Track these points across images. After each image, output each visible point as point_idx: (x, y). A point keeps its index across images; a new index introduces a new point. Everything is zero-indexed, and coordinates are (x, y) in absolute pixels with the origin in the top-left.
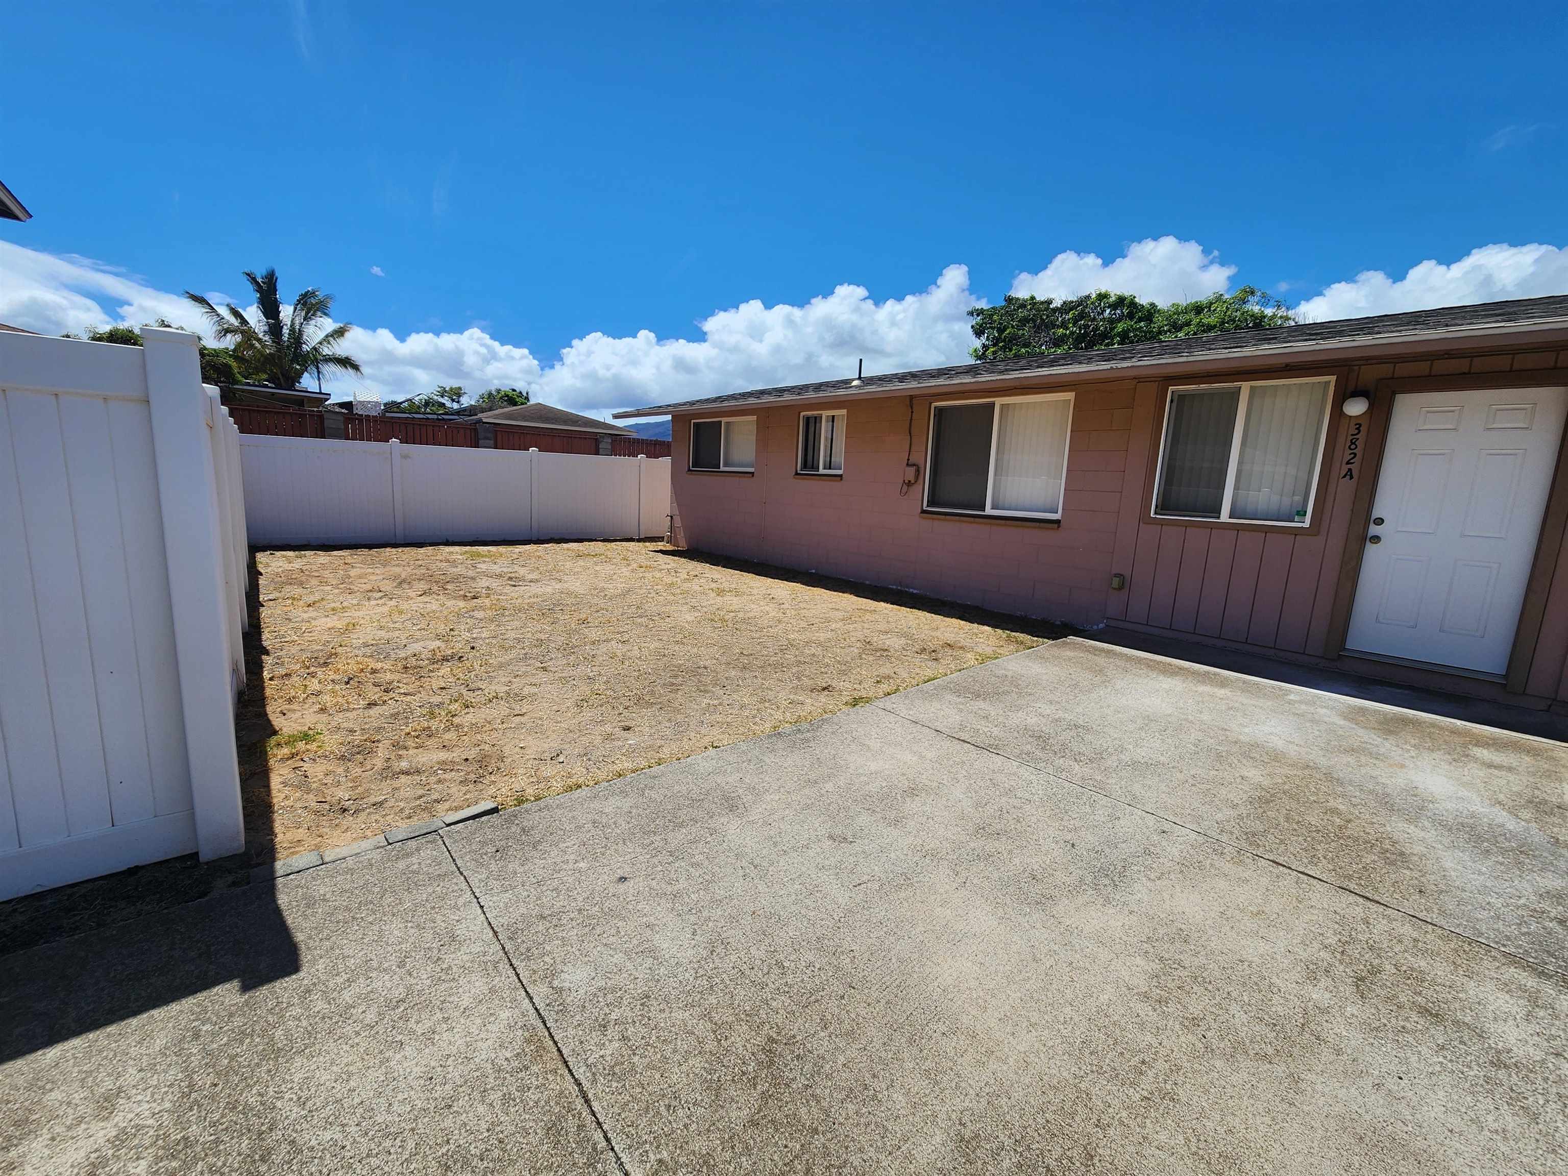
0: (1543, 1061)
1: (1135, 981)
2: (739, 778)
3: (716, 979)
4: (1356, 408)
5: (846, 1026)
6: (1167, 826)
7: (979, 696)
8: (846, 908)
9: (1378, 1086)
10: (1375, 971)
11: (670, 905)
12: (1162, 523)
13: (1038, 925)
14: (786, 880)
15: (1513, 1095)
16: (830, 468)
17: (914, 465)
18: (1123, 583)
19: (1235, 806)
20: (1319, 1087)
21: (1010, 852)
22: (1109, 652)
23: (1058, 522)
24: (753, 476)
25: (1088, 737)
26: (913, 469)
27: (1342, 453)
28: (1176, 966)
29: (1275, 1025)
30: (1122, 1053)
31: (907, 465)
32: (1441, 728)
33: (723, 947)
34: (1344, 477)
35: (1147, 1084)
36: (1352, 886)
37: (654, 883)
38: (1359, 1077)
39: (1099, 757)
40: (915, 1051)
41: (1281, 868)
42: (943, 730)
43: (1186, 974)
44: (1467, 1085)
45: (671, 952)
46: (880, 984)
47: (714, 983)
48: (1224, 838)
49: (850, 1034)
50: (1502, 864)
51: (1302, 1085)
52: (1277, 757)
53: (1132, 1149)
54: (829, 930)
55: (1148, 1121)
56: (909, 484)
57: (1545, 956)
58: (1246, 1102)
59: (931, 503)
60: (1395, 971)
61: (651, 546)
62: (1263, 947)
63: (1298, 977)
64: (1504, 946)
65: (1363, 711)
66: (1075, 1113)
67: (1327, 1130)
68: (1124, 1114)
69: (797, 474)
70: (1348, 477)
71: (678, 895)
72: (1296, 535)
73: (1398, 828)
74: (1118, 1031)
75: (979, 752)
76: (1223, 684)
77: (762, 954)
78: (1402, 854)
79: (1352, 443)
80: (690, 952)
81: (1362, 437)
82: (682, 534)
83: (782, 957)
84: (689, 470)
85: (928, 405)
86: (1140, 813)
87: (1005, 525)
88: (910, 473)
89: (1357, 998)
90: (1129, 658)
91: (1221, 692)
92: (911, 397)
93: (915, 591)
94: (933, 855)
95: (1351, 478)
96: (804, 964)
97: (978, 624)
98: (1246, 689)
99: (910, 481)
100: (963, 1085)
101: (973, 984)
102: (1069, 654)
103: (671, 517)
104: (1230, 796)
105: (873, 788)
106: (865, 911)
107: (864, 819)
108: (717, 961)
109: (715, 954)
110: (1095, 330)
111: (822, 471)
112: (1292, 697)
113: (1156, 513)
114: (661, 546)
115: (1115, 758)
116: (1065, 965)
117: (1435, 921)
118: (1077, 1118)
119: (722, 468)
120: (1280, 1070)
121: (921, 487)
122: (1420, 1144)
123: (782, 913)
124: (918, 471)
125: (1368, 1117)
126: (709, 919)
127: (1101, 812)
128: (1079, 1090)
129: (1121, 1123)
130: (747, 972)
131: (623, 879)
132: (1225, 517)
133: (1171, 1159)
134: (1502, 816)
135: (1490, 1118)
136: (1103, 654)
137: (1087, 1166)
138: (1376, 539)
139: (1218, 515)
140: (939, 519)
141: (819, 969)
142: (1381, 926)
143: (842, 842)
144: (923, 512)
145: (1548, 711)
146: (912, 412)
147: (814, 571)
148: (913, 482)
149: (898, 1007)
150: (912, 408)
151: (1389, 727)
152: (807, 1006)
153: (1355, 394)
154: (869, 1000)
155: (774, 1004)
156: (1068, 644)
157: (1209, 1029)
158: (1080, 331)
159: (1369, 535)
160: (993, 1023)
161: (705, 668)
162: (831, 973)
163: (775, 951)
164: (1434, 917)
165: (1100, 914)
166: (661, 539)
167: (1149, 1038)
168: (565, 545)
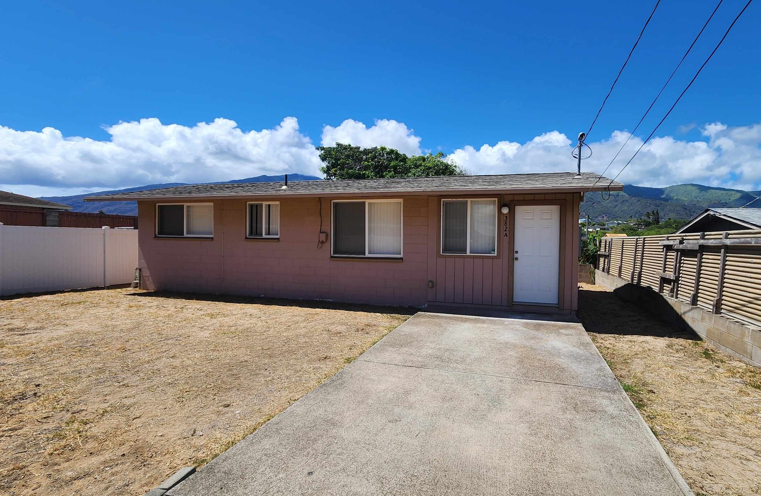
0: (620, 413)
1: (525, 431)
2: (324, 411)
3: (393, 492)
4: (505, 211)
5: (455, 484)
6: (501, 379)
7: (402, 346)
8: (420, 445)
9: (594, 434)
10: (576, 404)
11: (345, 474)
12: (446, 257)
13: (488, 426)
14: (386, 444)
15: (619, 424)
16: (269, 235)
17: (324, 232)
18: (433, 284)
19: (514, 366)
20: (583, 440)
21: (460, 404)
22: (437, 316)
23: (402, 259)
24: (212, 240)
25: (454, 353)
26: (324, 235)
27: (503, 227)
28: (532, 422)
29: (565, 429)
30: (537, 453)
31: (320, 232)
32: (549, 325)
33: (385, 479)
34: (505, 236)
35: (548, 458)
36: (558, 382)
37: (328, 469)
38: (589, 434)
39: (463, 360)
40: (482, 481)
41: (539, 382)
42: (398, 364)
43: (536, 423)
44: (610, 426)
45: (365, 491)
46: (454, 466)
47: (394, 494)
48: (518, 377)
49: (458, 486)
50: (585, 364)
51: (580, 441)
52: (515, 346)
53: (556, 477)
54: (421, 456)
55: (555, 468)
56: (323, 242)
57: (606, 387)
58: (572, 452)
59: (335, 252)
60: (580, 403)
61: (124, 291)
62: (549, 408)
63: (561, 413)
64: (597, 387)
65: (527, 323)
66: (537, 475)
67: (591, 450)
68: (548, 469)
69: (246, 238)
70: (506, 236)
71: (345, 469)
72: (493, 259)
73: (558, 360)
74: (531, 448)
75: (420, 369)
76: (483, 322)
77: (402, 475)
78: (563, 368)
79: (506, 224)
80: (373, 488)
81: (508, 221)
82: (151, 281)
83: (412, 472)
84: (156, 237)
85: (330, 202)
86: (490, 377)
87: (376, 262)
88: (323, 237)
89: (576, 413)
90: (446, 318)
91: (485, 325)
92: (320, 198)
93: (330, 300)
94: (434, 414)
95: (507, 236)
96: (422, 471)
97: (373, 313)
98: (492, 322)
99: (323, 241)
100: (504, 483)
101: (483, 452)
102: (423, 320)
103: (140, 270)
104: (511, 363)
105: (390, 395)
106: (428, 444)
107: (397, 410)
108: (387, 486)
109: (384, 484)
110: (382, 164)
111: (264, 236)
112: (506, 323)
113: (443, 253)
114: (131, 290)
115: (468, 359)
116: (504, 435)
117: (580, 385)
118: (539, 476)
119: (185, 235)
120: (573, 440)
121: (330, 243)
122: (610, 444)
123: (397, 457)
124: (327, 235)
125: (597, 443)
126: (368, 472)
127: (478, 380)
128: (534, 469)
129: (549, 472)
130: (403, 484)
131: (310, 473)
132: (468, 253)
133: (566, 475)
134: (578, 350)
135: (618, 431)
136: (436, 318)
137: (550, 487)
138: (517, 259)
139: (465, 252)
140: (340, 261)
141: (429, 470)
142: (570, 391)
143: (396, 422)
144: (332, 257)
145: (570, 314)
146: (321, 205)
147: (263, 296)
148: (325, 241)
149: (466, 470)
150: (321, 203)
151: (537, 327)
152: (436, 485)
153: (505, 205)
154: (455, 473)
155: (424, 489)
156: (420, 315)
157: (552, 437)
158: (376, 164)
159: (515, 257)
160: (498, 461)
161: (246, 361)
162: (435, 470)
163: (407, 472)
164: (579, 384)
165: (502, 415)
166: (128, 285)
167: (540, 446)
168: (39, 298)
